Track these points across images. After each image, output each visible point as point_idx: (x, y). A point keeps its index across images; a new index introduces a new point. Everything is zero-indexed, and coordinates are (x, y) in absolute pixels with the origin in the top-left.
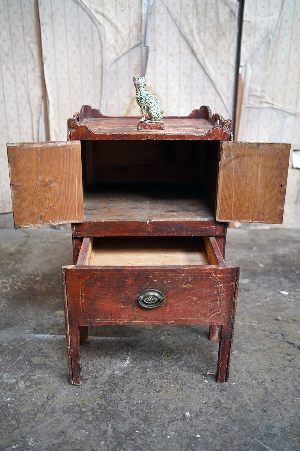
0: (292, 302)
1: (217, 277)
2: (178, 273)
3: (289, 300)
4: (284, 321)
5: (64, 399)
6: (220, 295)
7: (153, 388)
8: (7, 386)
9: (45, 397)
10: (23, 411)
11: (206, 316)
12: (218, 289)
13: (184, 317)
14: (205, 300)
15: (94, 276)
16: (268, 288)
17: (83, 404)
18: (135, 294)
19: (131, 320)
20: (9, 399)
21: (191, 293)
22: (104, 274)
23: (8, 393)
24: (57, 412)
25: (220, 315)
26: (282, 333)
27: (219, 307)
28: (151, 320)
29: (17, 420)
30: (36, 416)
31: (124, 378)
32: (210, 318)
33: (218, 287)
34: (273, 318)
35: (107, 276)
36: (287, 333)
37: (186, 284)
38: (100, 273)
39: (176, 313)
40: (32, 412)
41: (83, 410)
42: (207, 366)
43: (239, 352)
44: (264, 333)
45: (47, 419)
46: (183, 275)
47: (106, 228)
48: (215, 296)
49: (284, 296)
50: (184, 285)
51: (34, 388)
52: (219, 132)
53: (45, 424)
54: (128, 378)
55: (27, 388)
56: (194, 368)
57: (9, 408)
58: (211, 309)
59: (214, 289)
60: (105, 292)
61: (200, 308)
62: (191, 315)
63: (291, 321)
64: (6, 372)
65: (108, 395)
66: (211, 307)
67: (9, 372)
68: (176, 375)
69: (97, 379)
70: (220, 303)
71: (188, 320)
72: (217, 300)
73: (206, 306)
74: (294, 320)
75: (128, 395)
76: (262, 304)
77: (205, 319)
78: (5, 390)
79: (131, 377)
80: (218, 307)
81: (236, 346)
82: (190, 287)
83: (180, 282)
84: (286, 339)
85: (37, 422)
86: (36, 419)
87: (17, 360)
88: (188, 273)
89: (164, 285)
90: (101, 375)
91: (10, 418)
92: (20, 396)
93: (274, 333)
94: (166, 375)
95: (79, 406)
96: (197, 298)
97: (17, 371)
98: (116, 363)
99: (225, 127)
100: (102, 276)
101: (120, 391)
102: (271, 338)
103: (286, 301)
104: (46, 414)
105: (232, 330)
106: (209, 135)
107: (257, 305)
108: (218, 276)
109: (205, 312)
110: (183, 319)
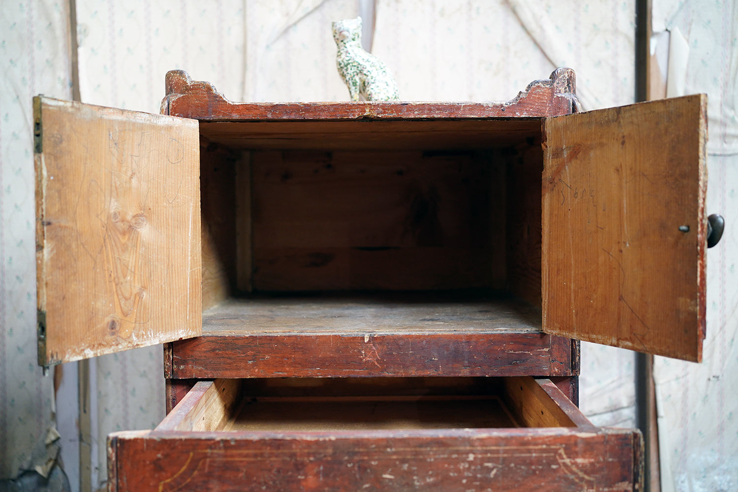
15: (204, 464)
22: (232, 456)
35: (241, 462)
38: (222, 452)
100: (227, 462)
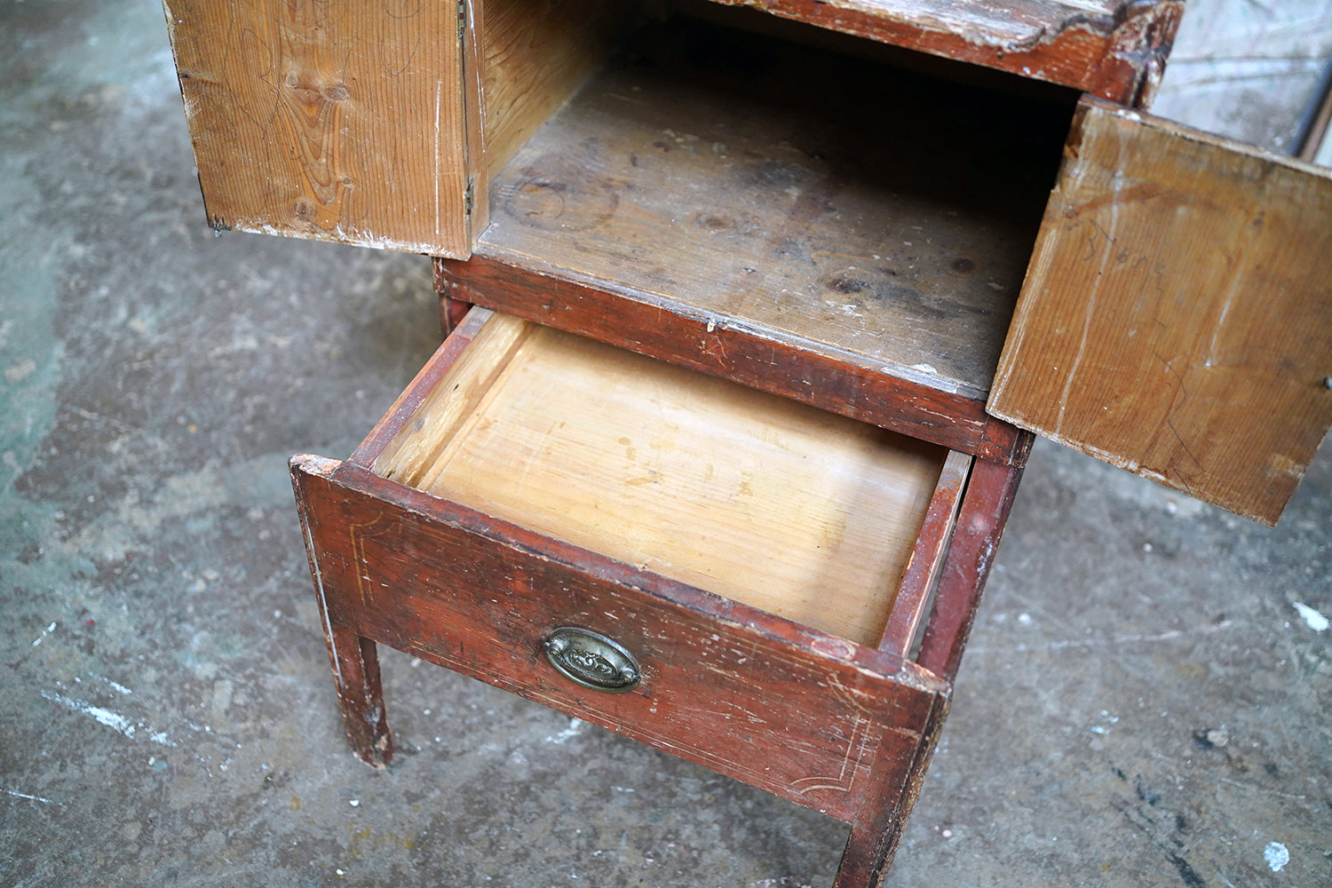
0: (1315, 677)
1: (851, 693)
2: (697, 627)
3: (1313, 659)
4: (1229, 758)
5: (310, 803)
6: (854, 747)
7: (592, 873)
8: (181, 685)
9: (261, 770)
10: (179, 799)
11: (791, 779)
12: (848, 727)
13: (711, 751)
14: (795, 737)
15: (397, 526)
16: (1258, 568)
17: (350, 850)
18: (542, 625)
19: (525, 686)
20: (161, 738)
21: (744, 700)
22: (427, 531)
23: (173, 712)
24: (265, 846)
25: (845, 796)
26: (1186, 811)
27: (845, 774)
28: (594, 713)
29: (147, 826)
30: (201, 837)
31: (526, 791)
32: (808, 789)
33: (849, 722)
34: (1192, 728)
35: (438, 540)
36: (1203, 822)
37: (724, 668)
38: (415, 522)
39: (681, 728)
40: (199, 818)
41: (340, 872)
42: (822, 853)
43: (969, 839)
44: (1114, 783)
45: (223, 862)
46: (716, 638)
47: (551, 300)
48: (833, 740)
49: (1301, 633)
50: (718, 668)
51: (249, 724)
52: (1086, 49)
53: (211, 879)
54: (536, 799)
55: (231, 716)
56: (772, 843)
57: (146, 773)
58: (812, 768)
59: (831, 719)
60: (435, 582)
61: (775, 752)
62: (737, 755)
63: (1255, 768)
64: (204, 627)
65: (443, 842)
66: (815, 764)
67: (213, 630)
68: (695, 854)
69: (444, 765)
70: (850, 767)
71: (726, 764)
72: (839, 755)
73: (796, 753)
74: (1272, 769)
75: (501, 873)
76: (1188, 643)
77: (790, 787)
78: (169, 694)
79: (549, 797)
80: (841, 775)
81: (972, 807)
82: (738, 681)
83: (705, 654)
84: (1185, 848)
85: (193, 861)
86: (196, 850)
87: (257, 590)
88: (736, 640)
89: (644, 640)
90: (463, 753)
91: (131, 812)
92: (199, 737)
93: (1152, 802)
94: (665, 838)
95: (336, 849)
96: (762, 721)
97: (237, 637)
98: (534, 720)
99: (1124, 33)
100: (423, 534)
101: (486, 845)
102: (1128, 822)
103: (1295, 661)
104: (229, 842)
105: (887, 850)
106: (1036, 52)
107: (1166, 644)
108: (855, 691)
109: (788, 767)
110: (707, 755)
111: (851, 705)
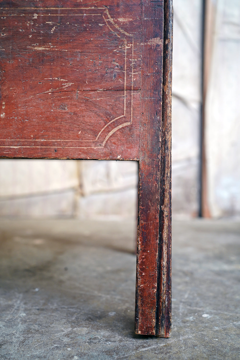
1: (118, 23)
2: (24, 12)
6: (128, 75)
11: (95, 133)
12: (122, 57)
13: (43, 137)
14: (93, 88)
21: (58, 68)
25: (130, 130)
27: (127, 107)
32: (107, 138)
33: (122, 52)
37: (43, 43)
39: (22, 123)
46: (36, 16)
48: (115, 76)
50: (40, 46)
58: (107, 114)
59: (111, 56)
61: (82, 111)
62: (58, 130)
66: (108, 107)
70: (128, 97)
72: (120, 89)
73: (95, 104)
77: (96, 143)
80: (125, 109)
82: (53, 51)
83: (30, 36)
88: (48, 12)
96: (71, 83)
105: (164, 176)
108: (121, 20)
109: (93, 121)
110: (40, 142)
111: (120, 34)
